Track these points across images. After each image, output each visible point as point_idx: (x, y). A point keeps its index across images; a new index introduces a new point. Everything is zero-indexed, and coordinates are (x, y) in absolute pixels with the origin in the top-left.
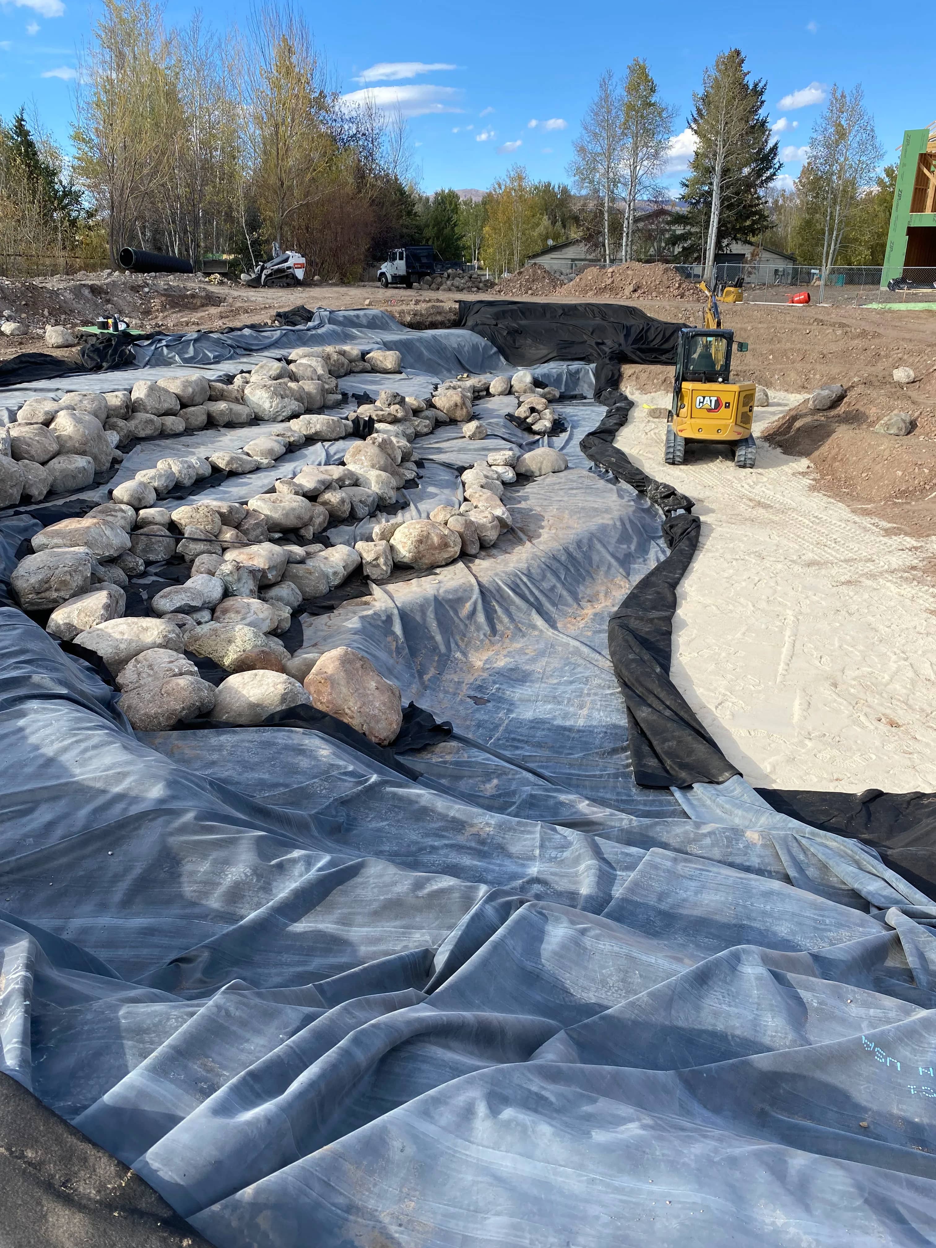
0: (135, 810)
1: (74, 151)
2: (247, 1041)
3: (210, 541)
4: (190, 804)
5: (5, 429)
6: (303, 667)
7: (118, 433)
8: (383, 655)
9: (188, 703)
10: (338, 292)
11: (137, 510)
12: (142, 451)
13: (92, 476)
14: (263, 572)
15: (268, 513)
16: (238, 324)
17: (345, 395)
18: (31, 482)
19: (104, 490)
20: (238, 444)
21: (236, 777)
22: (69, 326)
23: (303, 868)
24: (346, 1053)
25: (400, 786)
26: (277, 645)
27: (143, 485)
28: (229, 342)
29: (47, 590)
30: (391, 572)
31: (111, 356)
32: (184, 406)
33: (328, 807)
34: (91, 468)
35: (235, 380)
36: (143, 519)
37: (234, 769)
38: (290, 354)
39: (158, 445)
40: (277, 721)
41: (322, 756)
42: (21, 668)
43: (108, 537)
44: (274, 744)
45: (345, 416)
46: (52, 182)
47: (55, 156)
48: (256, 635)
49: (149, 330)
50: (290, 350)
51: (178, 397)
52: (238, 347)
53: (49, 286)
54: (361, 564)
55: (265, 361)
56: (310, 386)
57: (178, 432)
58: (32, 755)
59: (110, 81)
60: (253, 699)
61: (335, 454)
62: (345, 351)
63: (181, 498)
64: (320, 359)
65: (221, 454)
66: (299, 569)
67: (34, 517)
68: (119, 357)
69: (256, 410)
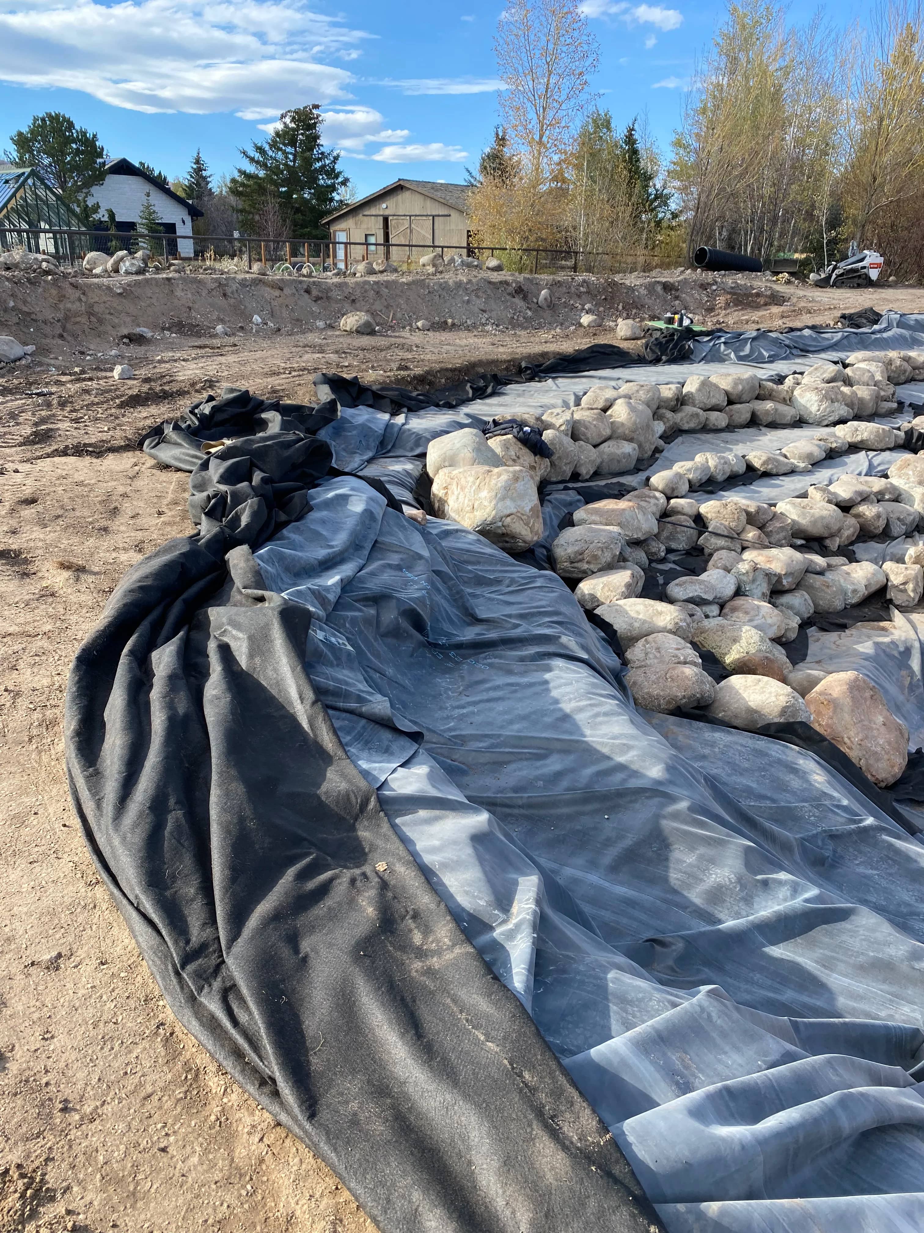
0: (633, 783)
1: (672, 157)
2: (725, 1053)
3: (732, 538)
4: (685, 793)
5: (571, 411)
6: (805, 683)
7: (665, 424)
8: (893, 689)
9: (689, 693)
10: (914, 295)
11: (669, 498)
12: (683, 443)
13: (634, 462)
14: (779, 577)
15: (795, 517)
16: (798, 324)
17: (901, 404)
18: (582, 462)
19: (642, 476)
20: (777, 445)
21: (724, 777)
22: (638, 320)
23: (788, 894)
24: (830, 1112)
25: (898, 837)
26: (780, 654)
27: (679, 476)
28: (787, 342)
29: (580, 561)
30: (919, 601)
31: (671, 349)
32: (730, 402)
33: (815, 836)
34: (635, 455)
35: (787, 380)
36: (672, 508)
37: (724, 769)
38: (848, 357)
39: (699, 439)
40: (772, 731)
41: (815, 781)
42: (553, 628)
43: (639, 521)
44: (767, 755)
45: (897, 426)
46: (647, 186)
47: (653, 161)
48: (762, 640)
49: (709, 327)
50: (848, 354)
51: (727, 393)
52: (795, 347)
53: (628, 282)
54: (886, 585)
55: (820, 363)
56: (863, 392)
57: (719, 427)
58: (552, 707)
59: (719, 87)
60: (752, 704)
61: (879, 465)
62: (910, 358)
63: (712, 492)
64: (880, 364)
65: (758, 453)
66: (816, 581)
67: (579, 494)
68: (678, 351)
69: (802, 413)
